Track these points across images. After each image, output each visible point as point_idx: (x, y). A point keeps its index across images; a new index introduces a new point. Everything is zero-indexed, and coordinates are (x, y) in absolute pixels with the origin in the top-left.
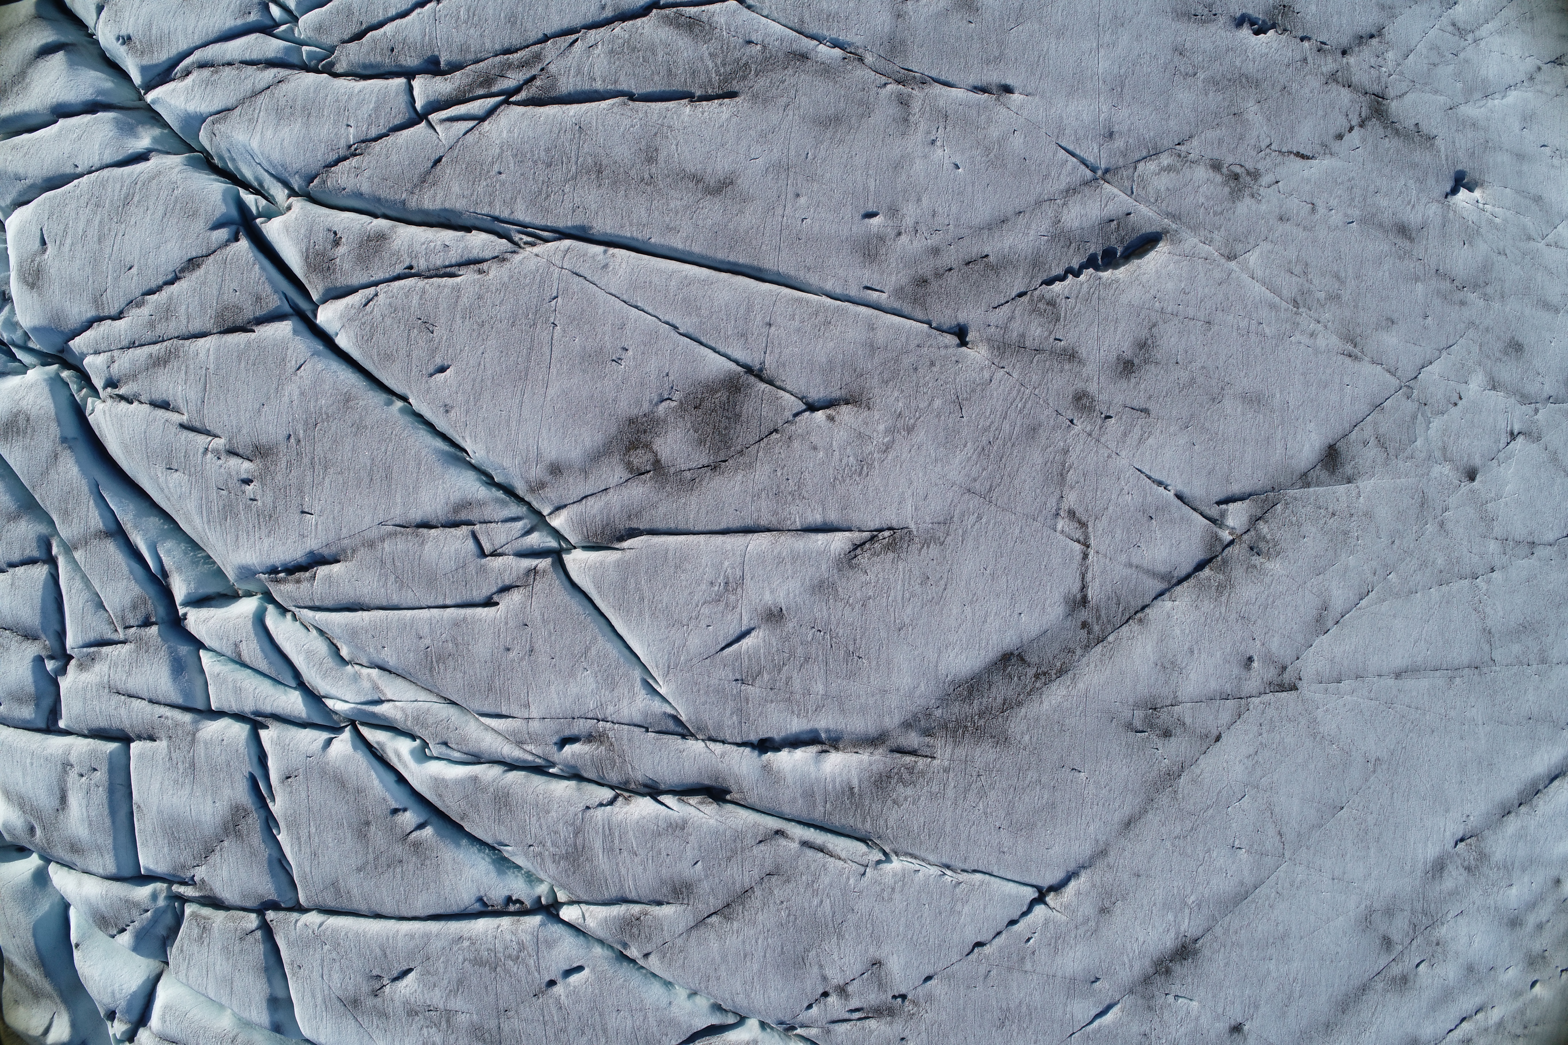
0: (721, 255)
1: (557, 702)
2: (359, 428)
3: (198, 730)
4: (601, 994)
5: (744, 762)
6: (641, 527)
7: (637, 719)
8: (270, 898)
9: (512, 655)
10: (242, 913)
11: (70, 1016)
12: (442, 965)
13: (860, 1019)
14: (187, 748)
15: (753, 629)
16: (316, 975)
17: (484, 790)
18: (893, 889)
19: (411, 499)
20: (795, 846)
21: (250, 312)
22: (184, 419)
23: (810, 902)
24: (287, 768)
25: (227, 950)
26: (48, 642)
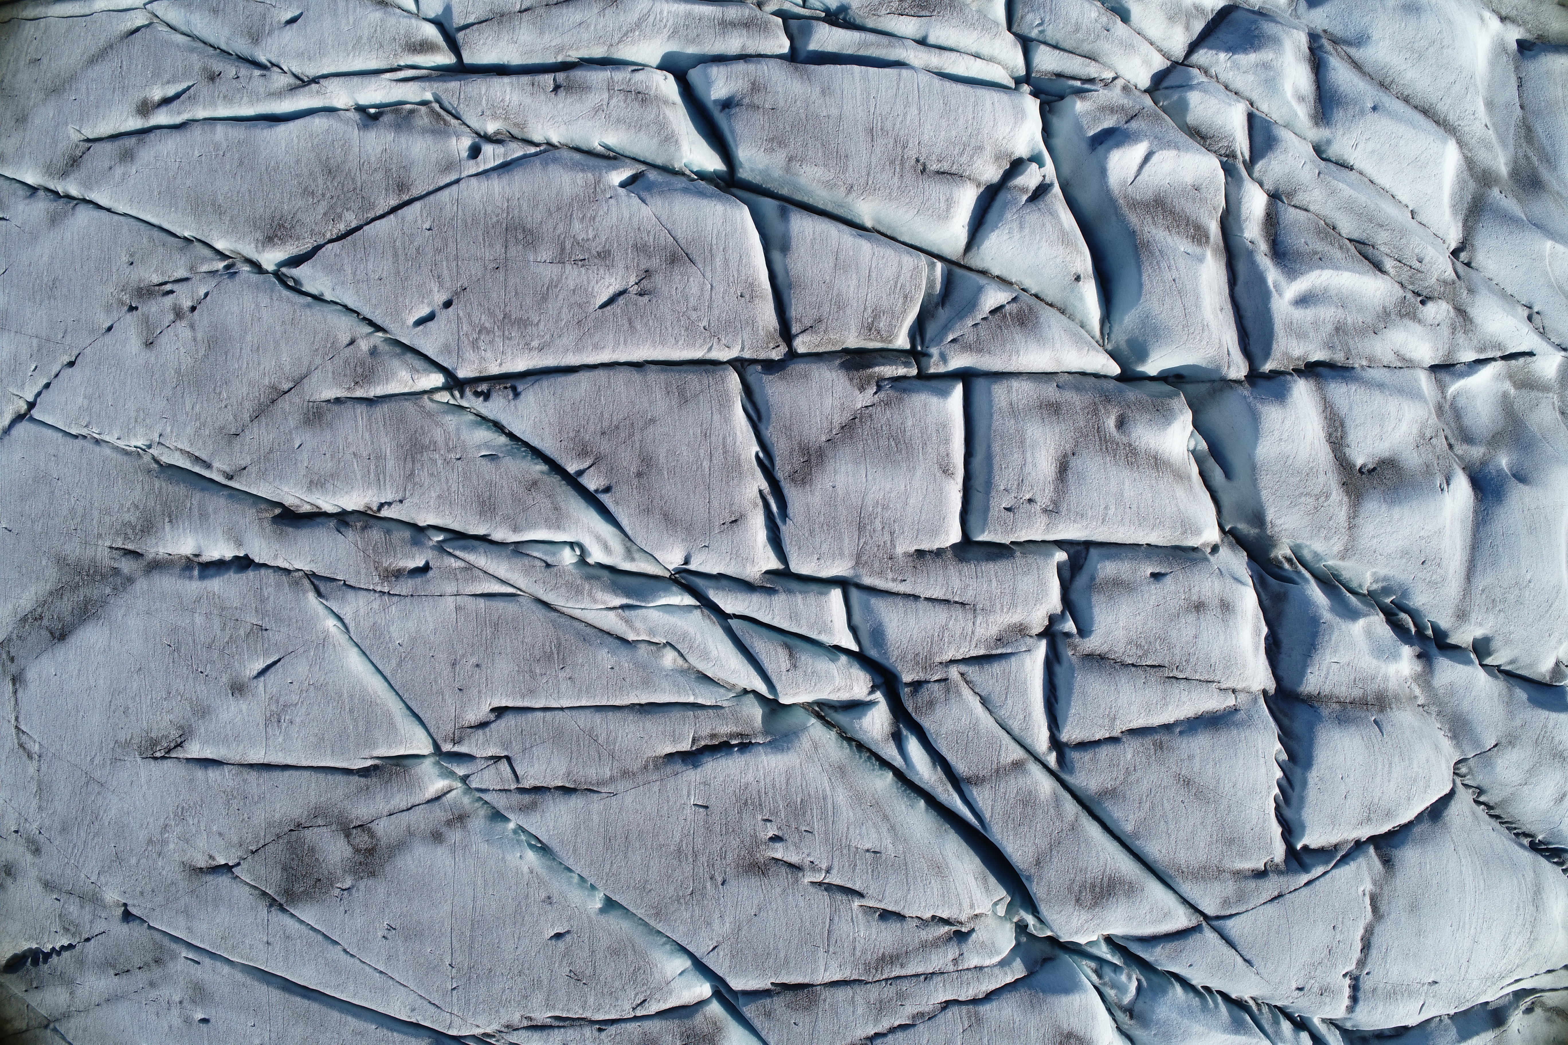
0: (315, 1006)
1: (427, 613)
2: (643, 888)
3: (853, 568)
4: (396, 297)
5: (257, 549)
6: (356, 778)
7: (351, 594)
8: (771, 377)
9: (474, 660)
10: (821, 350)
11: (1106, 183)
12: (563, 316)
13: (165, 283)
14: (868, 548)
15: (256, 677)
16: (720, 288)
17: (506, 518)
18: (136, 421)
19: (581, 817)
20: (216, 464)
21: (778, 1004)
22: (857, 903)
23: (202, 407)
24: (734, 533)
25: (840, 305)
26: (1070, 653)
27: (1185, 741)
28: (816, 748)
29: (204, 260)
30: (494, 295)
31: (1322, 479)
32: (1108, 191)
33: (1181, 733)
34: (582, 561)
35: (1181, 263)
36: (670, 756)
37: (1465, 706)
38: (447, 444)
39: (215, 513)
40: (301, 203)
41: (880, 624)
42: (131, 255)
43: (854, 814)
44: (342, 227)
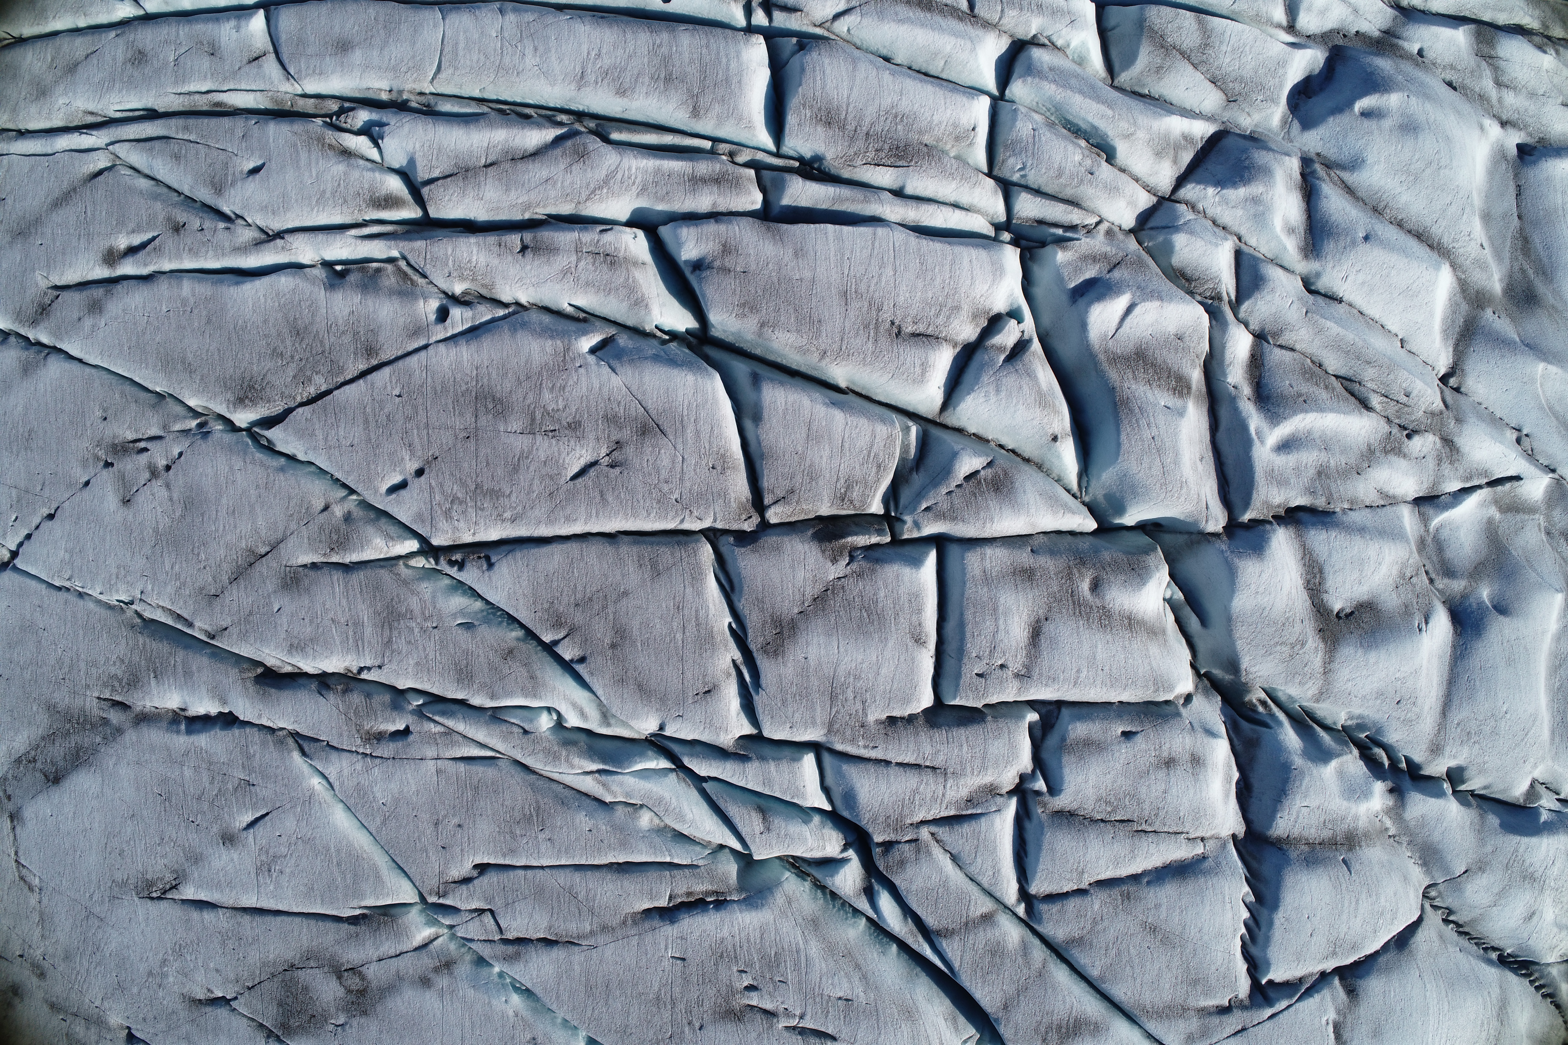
1: (409, 776)
2: (624, 1032)
3: (826, 734)
4: (368, 464)
5: (241, 708)
6: (346, 925)
7: (334, 755)
8: (743, 550)
9: (456, 821)
10: (793, 519)
11: (1086, 337)
12: (535, 488)
13: (139, 440)
14: (840, 717)
15: (245, 829)
16: (691, 460)
17: (483, 686)
18: (117, 578)
19: (563, 967)
20: (198, 624)
23: (181, 567)
24: (707, 703)
25: (813, 476)
26: (1040, 811)
27: (1152, 891)
28: (789, 903)
29: (177, 418)
30: (466, 465)
31: (1298, 627)
32: (1088, 346)
33: (1148, 883)
34: (560, 724)
35: (1161, 419)
36: (648, 912)
37: (1436, 837)
38: (423, 613)
39: (199, 671)
40: (269, 364)
41: (852, 789)
42: (105, 411)
43: (827, 966)
44: (312, 391)
